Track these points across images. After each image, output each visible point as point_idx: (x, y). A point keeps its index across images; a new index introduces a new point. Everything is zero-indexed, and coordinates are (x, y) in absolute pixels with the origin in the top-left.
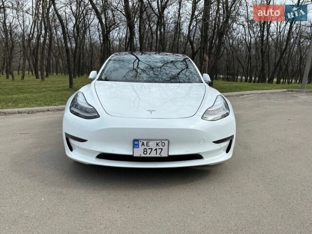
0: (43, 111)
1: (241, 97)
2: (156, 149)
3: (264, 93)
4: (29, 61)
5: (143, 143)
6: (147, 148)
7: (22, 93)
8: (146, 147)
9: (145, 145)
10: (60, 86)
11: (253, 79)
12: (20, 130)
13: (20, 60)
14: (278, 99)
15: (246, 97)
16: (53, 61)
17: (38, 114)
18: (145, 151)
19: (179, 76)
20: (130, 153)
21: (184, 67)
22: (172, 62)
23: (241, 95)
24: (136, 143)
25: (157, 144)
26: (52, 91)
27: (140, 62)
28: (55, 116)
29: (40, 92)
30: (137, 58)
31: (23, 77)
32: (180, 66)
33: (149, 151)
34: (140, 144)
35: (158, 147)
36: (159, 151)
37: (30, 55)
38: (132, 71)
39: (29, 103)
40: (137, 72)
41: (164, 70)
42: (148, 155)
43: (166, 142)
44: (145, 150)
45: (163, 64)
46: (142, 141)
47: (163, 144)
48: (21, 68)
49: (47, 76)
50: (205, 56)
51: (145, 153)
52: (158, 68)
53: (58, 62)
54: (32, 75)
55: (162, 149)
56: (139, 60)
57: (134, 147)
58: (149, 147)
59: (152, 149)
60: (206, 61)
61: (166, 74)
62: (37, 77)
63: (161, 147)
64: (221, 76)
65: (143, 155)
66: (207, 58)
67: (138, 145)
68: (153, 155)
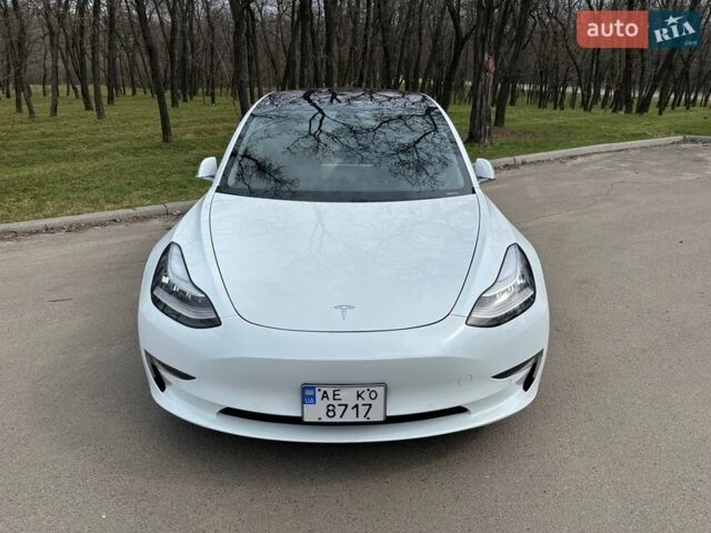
0: (103, 224)
1: (570, 163)
2: (357, 406)
3: (626, 149)
4: (65, 62)
5: (325, 392)
6: (336, 403)
7: (55, 159)
8: (331, 401)
9: (330, 395)
10: (141, 134)
11: (603, 93)
12: (50, 291)
13: (45, 58)
14: (660, 171)
15: (580, 165)
16: (122, 60)
17: (91, 232)
18: (330, 410)
19: (418, 146)
20: (297, 413)
21: (428, 128)
22: (400, 117)
23: (571, 157)
24: (308, 393)
25: (359, 396)
26: (124, 152)
27: (326, 119)
28: (130, 238)
29: (96, 156)
30: (320, 111)
31: (54, 110)
32: (420, 125)
33: (339, 410)
34: (319, 395)
35: (360, 402)
36: (362, 410)
37: (67, 48)
38: (306, 137)
39: (68, 198)
40: (319, 141)
41: (381, 136)
42: (337, 419)
43: (380, 390)
44: (331, 408)
45: (379, 123)
46: (323, 389)
47: (373, 395)
48: (49, 77)
49: (111, 99)
50: (486, 59)
51: (331, 414)
52: (368, 130)
53: (133, 63)
54: (77, 97)
55: (370, 405)
56: (324, 115)
57: (303, 403)
58: (341, 402)
59: (346, 406)
60: (487, 71)
61: (388, 143)
62: (88, 107)
63: (368, 401)
64: (526, 88)
65: (325, 419)
66: (491, 63)
67: (314, 397)
68: (350, 417)
